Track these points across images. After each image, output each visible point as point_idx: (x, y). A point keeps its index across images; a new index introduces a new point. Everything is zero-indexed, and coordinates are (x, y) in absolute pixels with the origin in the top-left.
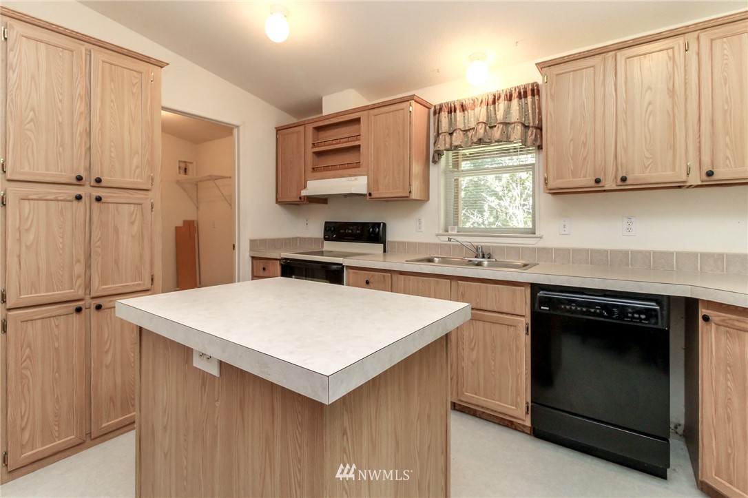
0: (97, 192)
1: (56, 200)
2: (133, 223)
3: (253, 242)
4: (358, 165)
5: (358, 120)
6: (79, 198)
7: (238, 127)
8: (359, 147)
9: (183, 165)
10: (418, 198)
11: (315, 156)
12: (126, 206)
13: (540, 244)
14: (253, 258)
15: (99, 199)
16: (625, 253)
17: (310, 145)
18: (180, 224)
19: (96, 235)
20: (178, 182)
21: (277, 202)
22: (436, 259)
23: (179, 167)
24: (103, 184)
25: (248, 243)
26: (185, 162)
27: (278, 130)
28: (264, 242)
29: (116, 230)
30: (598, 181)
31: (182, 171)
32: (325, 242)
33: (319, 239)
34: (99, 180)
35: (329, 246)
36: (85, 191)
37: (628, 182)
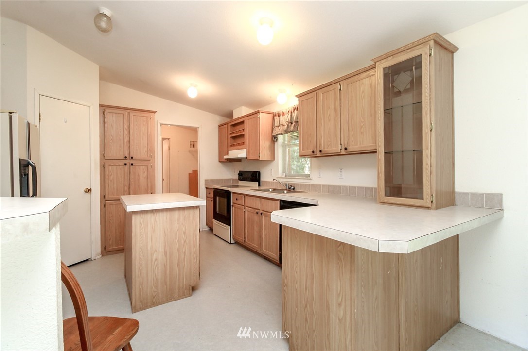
0: (132, 162)
1: (119, 165)
2: (145, 172)
3: (206, 181)
4: (243, 144)
5: (243, 122)
6: (126, 164)
7: (199, 128)
8: (243, 135)
9: (192, 143)
10: (268, 159)
11: (232, 139)
12: (142, 167)
13: (311, 182)
14: (207, 188)
15: (132, 164)
16: (339, 187)
17: (229, 134)
18: (191, 172)
19: (132, 177)
20: (190, 152)
21: (219, 162)
22: (271, 190)
23: (191, 144)
24: (133, 159)
25: (204, 181)
26: (193, 141)
27: (220, 126)
28: (212, 181)
29: (139, 176)
30: (313, 152)
31: (192, 146)
32: (239, 181)
33: (236, 179)
34: (132, 158)
35: (241, 183)
36: (128, 161)
37: (323, 153)
